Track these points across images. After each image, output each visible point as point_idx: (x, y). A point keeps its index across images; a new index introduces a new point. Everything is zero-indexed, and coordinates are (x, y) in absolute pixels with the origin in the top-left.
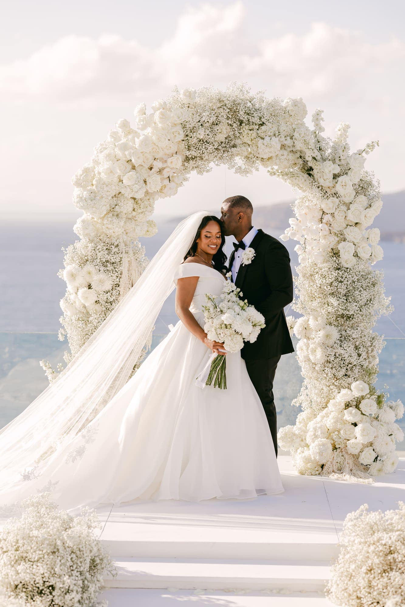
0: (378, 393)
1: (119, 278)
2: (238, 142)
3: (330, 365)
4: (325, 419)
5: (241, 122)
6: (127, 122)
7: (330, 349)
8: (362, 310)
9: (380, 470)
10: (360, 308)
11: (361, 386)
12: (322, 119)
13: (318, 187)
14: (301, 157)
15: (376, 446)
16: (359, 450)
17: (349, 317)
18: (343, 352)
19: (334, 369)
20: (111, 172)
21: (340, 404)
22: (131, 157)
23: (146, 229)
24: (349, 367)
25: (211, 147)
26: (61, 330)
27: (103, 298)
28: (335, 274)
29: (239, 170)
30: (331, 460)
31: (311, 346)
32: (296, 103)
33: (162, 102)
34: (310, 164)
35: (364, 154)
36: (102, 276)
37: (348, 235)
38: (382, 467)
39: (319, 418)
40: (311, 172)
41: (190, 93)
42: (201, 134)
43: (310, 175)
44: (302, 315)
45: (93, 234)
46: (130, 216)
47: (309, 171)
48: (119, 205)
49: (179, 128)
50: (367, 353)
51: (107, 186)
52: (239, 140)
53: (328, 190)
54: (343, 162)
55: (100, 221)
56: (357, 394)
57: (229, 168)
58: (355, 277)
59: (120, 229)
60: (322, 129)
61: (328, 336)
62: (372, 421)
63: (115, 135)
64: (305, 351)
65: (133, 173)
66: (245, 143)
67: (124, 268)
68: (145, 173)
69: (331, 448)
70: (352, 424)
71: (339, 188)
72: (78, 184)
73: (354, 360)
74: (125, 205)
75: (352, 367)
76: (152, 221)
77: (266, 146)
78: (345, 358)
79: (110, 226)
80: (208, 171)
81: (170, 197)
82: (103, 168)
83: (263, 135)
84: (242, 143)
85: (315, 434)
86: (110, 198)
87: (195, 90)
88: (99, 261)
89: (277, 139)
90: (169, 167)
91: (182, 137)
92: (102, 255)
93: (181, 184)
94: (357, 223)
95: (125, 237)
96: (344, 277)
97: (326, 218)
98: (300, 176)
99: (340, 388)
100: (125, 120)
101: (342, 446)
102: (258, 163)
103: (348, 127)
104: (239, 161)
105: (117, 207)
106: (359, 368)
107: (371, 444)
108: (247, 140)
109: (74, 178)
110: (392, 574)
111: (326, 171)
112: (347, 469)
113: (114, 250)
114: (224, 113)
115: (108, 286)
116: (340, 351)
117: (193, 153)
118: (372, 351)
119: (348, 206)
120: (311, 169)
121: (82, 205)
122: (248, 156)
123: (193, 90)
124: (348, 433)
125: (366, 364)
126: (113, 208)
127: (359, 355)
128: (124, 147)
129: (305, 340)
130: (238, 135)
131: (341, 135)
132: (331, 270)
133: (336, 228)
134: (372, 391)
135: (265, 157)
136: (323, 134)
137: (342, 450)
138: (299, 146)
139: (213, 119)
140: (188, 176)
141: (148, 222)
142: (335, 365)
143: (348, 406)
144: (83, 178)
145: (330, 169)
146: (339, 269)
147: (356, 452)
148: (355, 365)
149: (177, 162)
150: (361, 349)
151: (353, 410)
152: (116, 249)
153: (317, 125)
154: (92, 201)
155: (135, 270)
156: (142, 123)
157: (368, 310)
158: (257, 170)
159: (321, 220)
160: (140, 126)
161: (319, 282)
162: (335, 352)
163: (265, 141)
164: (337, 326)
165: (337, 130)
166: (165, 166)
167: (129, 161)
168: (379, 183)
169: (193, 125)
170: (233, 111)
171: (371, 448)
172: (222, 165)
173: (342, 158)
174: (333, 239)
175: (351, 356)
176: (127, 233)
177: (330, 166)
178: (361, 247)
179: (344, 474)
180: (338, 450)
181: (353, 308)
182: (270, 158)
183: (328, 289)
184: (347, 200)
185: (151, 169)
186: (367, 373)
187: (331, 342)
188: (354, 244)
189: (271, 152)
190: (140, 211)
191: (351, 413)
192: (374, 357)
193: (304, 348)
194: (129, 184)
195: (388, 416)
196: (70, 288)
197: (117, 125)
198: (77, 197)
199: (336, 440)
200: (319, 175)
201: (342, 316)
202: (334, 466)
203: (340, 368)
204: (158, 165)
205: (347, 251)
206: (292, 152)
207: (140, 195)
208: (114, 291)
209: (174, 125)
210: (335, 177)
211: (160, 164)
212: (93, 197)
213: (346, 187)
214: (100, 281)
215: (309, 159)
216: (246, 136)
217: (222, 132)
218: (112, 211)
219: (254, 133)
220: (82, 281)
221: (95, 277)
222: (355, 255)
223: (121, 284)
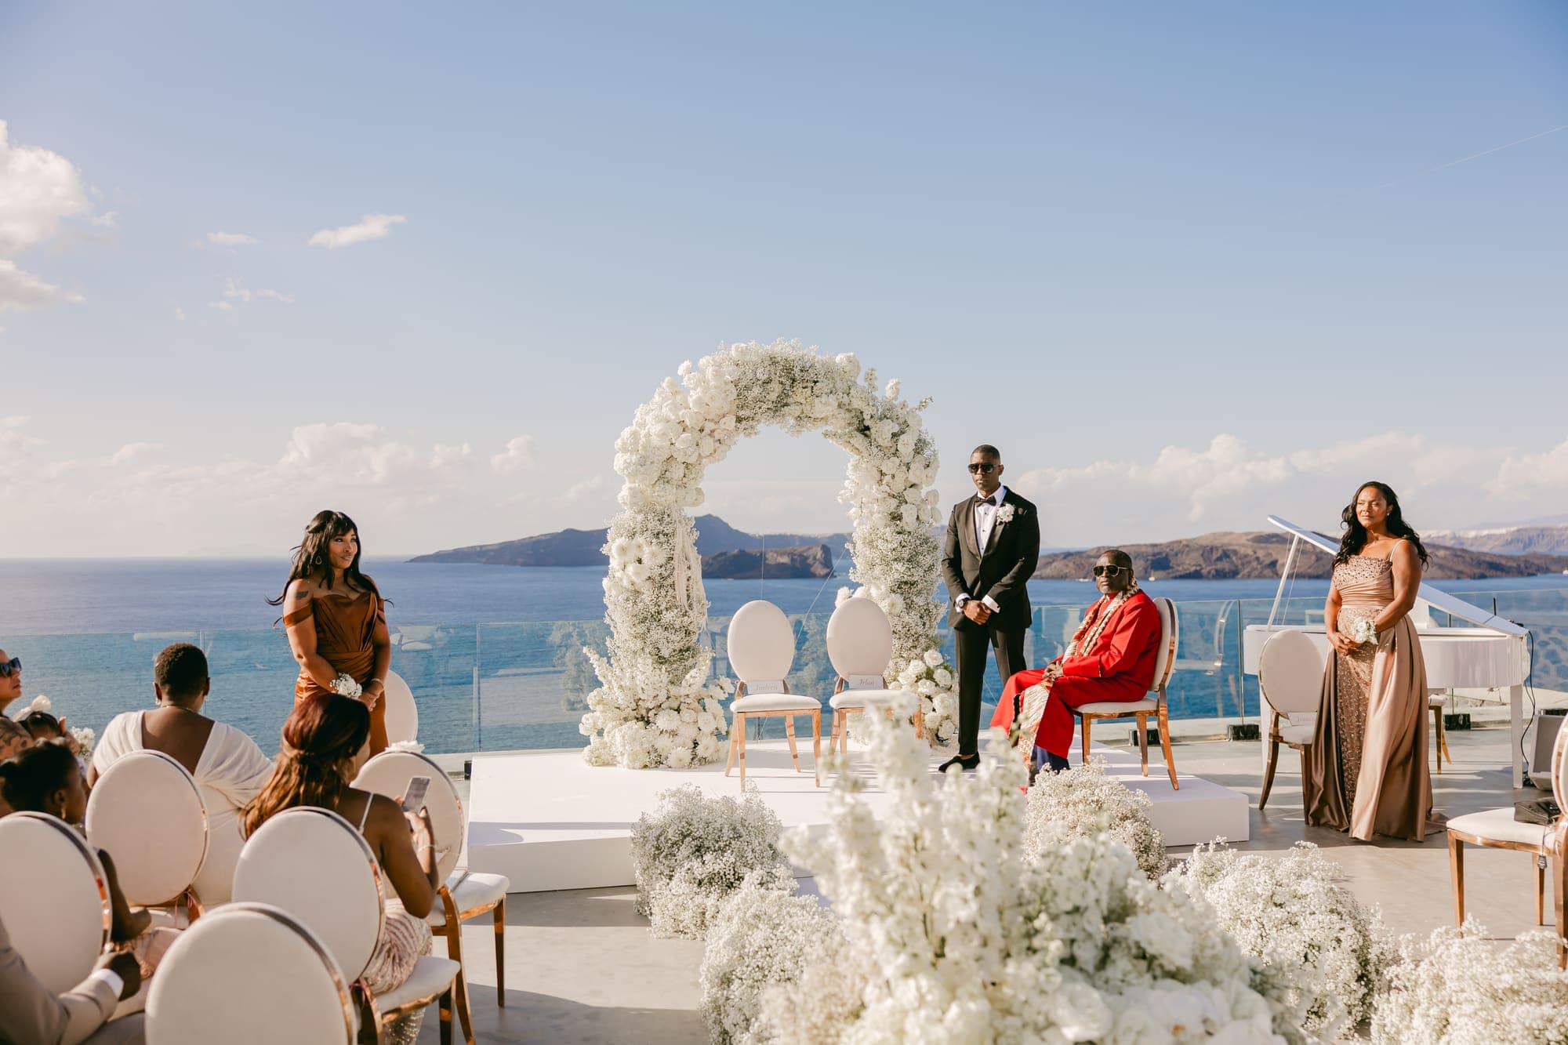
1: (672, 550)
2: (790, 400)
3: (897, 636)
5: (794, 380)
7: (897, 619)
8: (925, 576)
11: (934, 655)
12: (876, 378)
13: (876, 448)
14: (858, 416)
16: (937, 724)
17: (913, 584)
18: (908, 620)
19: (902, 639)
20: (662, 434)
21: (911, 676)
22: (682, 417)
24: (915, 637)
25: (763, 407)
27: (657, 572)
28: (900, 537)
29: (791, 430)
32: (850, 360)
34: (867, 423)
35: (919, 411)
36: (654, 548)
37: (908, 497)
40: (867, 432)
41: (742, 348)
42: (754, 391)
43: (866, 435)
44: (861, 585)
45: (641, 503)
46: (681, 483)
47: (864, 430)
48: (670, 470)
49: (732, 386)
50: (930, 622)
51: (659, 449)
52: (791, 398)
53: (888, 450)
54: (902, 420)
55: (649, 488)
58: (918, 541)
60: (875, 387)
61: (894, 604)
62: (946, 693)
63: (663, 395)
65: (685, 436)
66: (797, 402)
67: (678, 539)
68: (697, 434)
70: (927, 697)
71: (898, 448)
72: (624, 450)
73: (920, 630)
74: (676, 471)
75: (918, 637)
76: (700, 489)
77: (822, 404)
78: (911, 628)
79: (661, 494)
82: (655, 429)
83: (817, 392)
84: (794, 401)
86: (661, 462)
87: (747, 348)
88: (650, 532)
89: (834, 396)
90: (721, 428)
91: (734, 395)
92: (654, 524)
93: (730, 448)
94: (914, 485)
95: (676, 505)
96: (907, 541)
97: (887, 479)
98: (857, 436)
99: (909, 659)
102: (810, 424)
104: (791, 421)
105: (668, 472)
106: (924, 638)
108: (798, 399)
109: (619, 442)
111: (885, 430)
113: (667, 519)
114: (776, 371)
115: (661, 559)
116: (906, 620)
117: (746, 412)
119: (908, 465)
121: (629, 471)
122: (800, 415)
123: (745, 346)
125: (930, 634)
126: (664, 474)
127: (924, 624)
130: (790, 393)
131: (893, 394)
132: (894, 534)
133: (896, 489)
134: (945, 660)
135: (820, 416)
136: (876, 393)
138: (857, 404)
139: (766, 376)
142: (902, 635)
143: (919, 679)
145: (890, 427)
146: (902, 533)
148: (920, 635)
149: (730, 422)
150: (924, 618)
151: (928, 682)
152: (670, 519)
153: (870, 383)
154: (640, 466)
156: (692, 381)
158: (809, 431)
159: (880, 482)
161: (881, 547)
162: (902, 621)
163: (820, 399)
164: (902, 593)
165: (889, 390)
166: (717, 427)
167: (681, 422)
169: (746, 383)
170: (788, 370)
172: (773, 425)
173: (900, 415)
174: (894, 503)
175: (916, 626)
176: (677, 502)
177: (888, 425)
178: (921, 510)
181: (917, 575)
182: (824, 418)
183: (891, 556)
184: (906, 460)
185: (701, 430)
186: (934, 643)
187: (897, 611)
188: (915, 506)
189: (825, 411)
190: (691, 477)
191: (925, 685)
194: (681, 447)
196: (614, 563)
200: (877, 434)
201: (906, 583)
203: (906, 639)
204: (709, 426)
205: (908, 514)
206: (849, 411)
207: (692, 460)
208: (669, 565)
209: (726, 383)
210: (894, 435)
211: (711, 426)
212: (643, 462)
213: (906, 444)
214: (652, 554)
215: (866, 417)
216: (800, 394)
217: (775, 390)
218: (663, 478)
219: (809, 391)
220: (633, 554)
221: (647, 550)
222: (918, 518)
223: (675, 558)
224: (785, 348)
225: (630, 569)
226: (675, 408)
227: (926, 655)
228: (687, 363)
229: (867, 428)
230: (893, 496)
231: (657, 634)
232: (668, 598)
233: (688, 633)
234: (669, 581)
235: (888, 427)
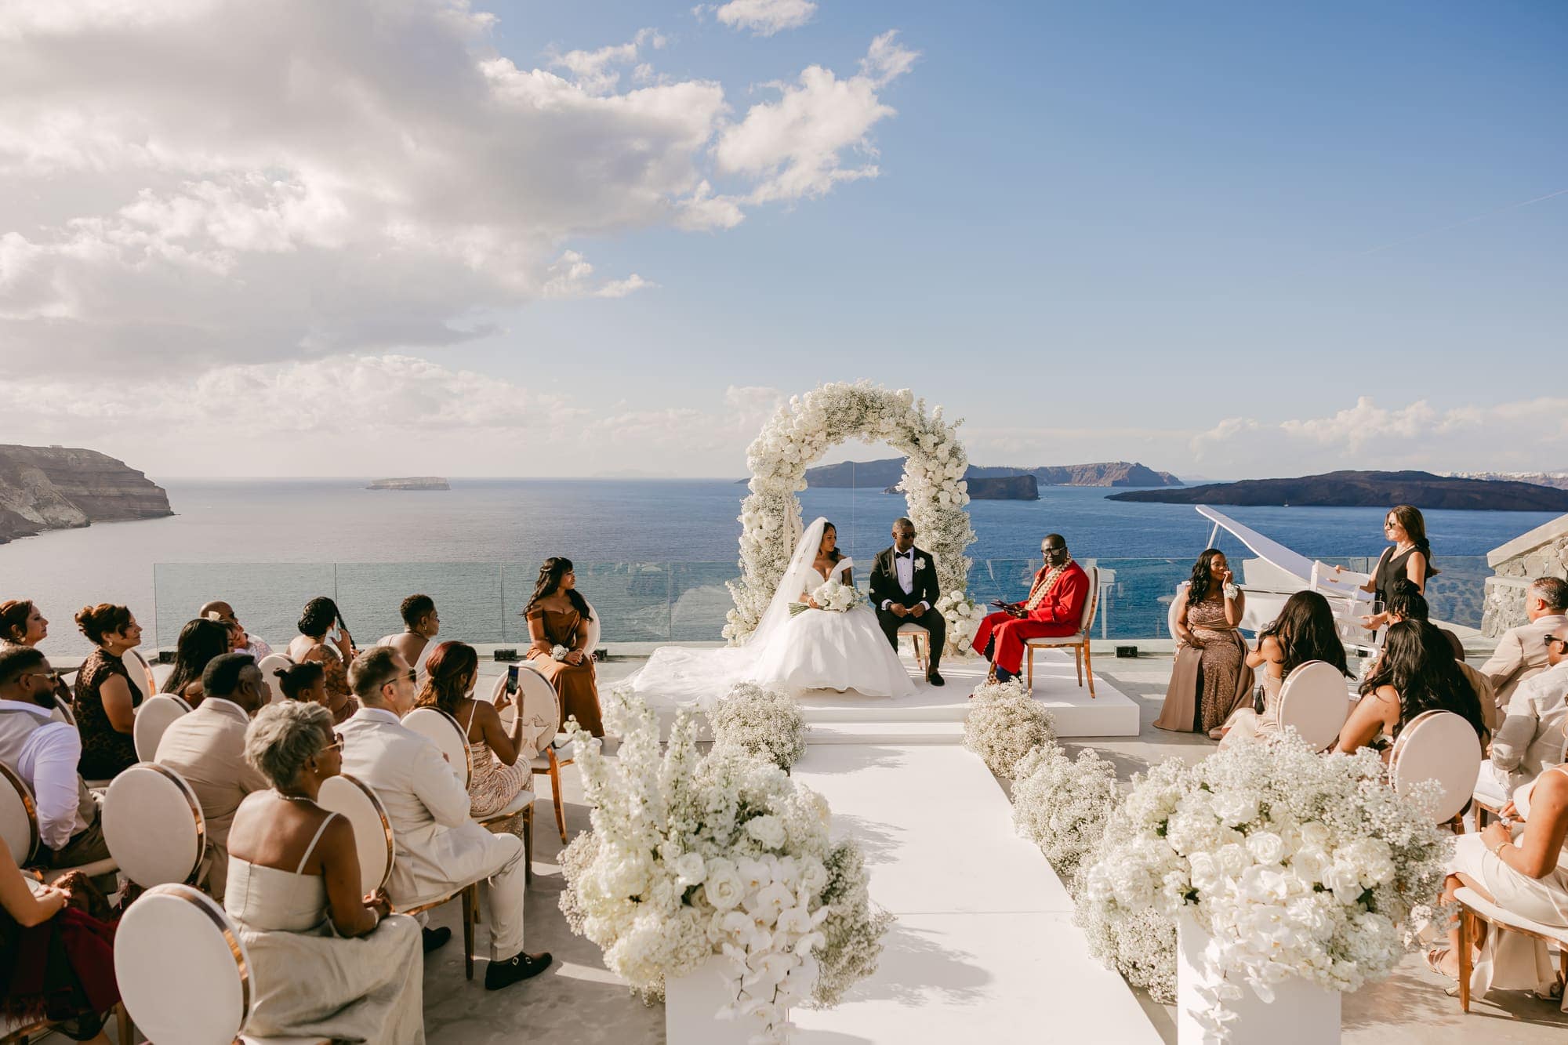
1: (782, 520)
2: (865, 421)
10: (955, 538)
11: (958, 594)
12: (925, 404)
13: (923, 453)
14: (910, 431)
17: (946, 545)
20: (776, 444)
22: (789, 433)
23: (800, 485)
24: (947, 581)
25: (845, 425)
27: (772, 534)
28: (937, 514)
29: (866, 441)
32: (906, 394)
34: (917, 436)
35: (955, 428)
36: (770, 519)
37: (944, 486)
40: (918, 442)
42: (840, 415)
43: (917, 444)
45: (763, 489)
46: (790, 476)
47: (915, 441)
48: (782, 468)
49: (823, 412)
50: (960, 570)
51: (772, 455)
52: (866, 419)
53: (930, 454)
54: (941, 434)
55: (768, 479)
56: (955, 600)
58: (951, 516)
59: (782, 486)
60: (925, 411)
62: (966, 619)
65: (791, 445)
67: (786, 513)
68: (800, 445)
71: (938, 452)
72: (752, 454)
73: (951, 576)
74: (785, 468)
75: (950, 581)
77: (885, 423)
79: (776, 483)
80: (843, 442)
82: (770, 441)
83: (883, 415)
84: (867, 421)
86: (775, 463)
88: (768, 508)
89: (893, 418)
90: (816, 440)
91: (825, 418)
92: (770, 504)
93: (824, 453)
94: (950, 479)
95: (786, 491)
97: (930, 474)
98: (910, 444)
102: (879, 436)
103: (942, 409)
104: (865, 435)
105: (780, 469)
106: (954, 581)
107: (966, 636)
108: (870, 419)
110: (1015, 729)
111: (929, 441)
113: (778, 500)
114: (855, 401)
115: (775, 526)
117: (833, 429)
118: (963, 569)
119: (945, 465)
121: (756, 468)
122: (872, 431)
123: (833, 385)
125: (959, 578)
127: (954, 572)
130: (865, 416)
131: (937, 415)
132: (934, 511)
133: (936, 481)
134: (965, 598)
135: (884, 431)
136: (924, 415)
138: (909, 423)
139: (847, 405)
140: (829, 446)
143: (948, 609)
144: (756, 449)
145: (931, 439)
146: (939, 511)
147: (956, 642)
148: (951, 579)
149: (822, 436)
150: (955, 568)
151: (953, 612)
153: (921, 408)
154: (762, 465)
156: (797, 409)
157: (960, 539)
158: (878, 440)
159: (925, 476)
161: (925, 521)
163: (885, 420)
165: (934, 411)
166: (814, 440)
167: (788, 436)
168: (965, 448)
169: (833, 409)
170: (862, 400)
172: (853, 437)
173: (940, 431)
174: (935, 490)
175: (949, 573)
176: (787, 488)
177: (931, 437)
178: (954, 495)
181: (949, 539)
182: (887, 432)
183: (932, 526)
184: (944, 461)
185: (803, 441)
186: (960, 585)
188: (949, 493)
189: (888, 428)
190: (796, 472)
192: (964, 573)
194: (788, 453)
196: (746, 528)
198: (753, 462)
200: (924, 443)
201: (942, 544)
204: (808, 439)
205: (944, 498)
206: (904, 428)
208: (779, 530)
209: (820, 410)
210: (936, 445)
211: (810, 439)
212: (763, 463)
213: (943, 452)
214: (769, 522)
215: (915, 432)
216: (871, 417)
217: (854, 414)
218: (777, 473)
219: (877, 415)
220: (755, 523)
221: (765, 519)
222: (951, 501)
223: (784, 525)
224: (861, 385)
225: (754, 532)
226: (785, 427)
227: (952, 594)
228: (795, 396)
229: (918, 440)
230: (935, 486)
232: (779, 552)
234: (780, 541)
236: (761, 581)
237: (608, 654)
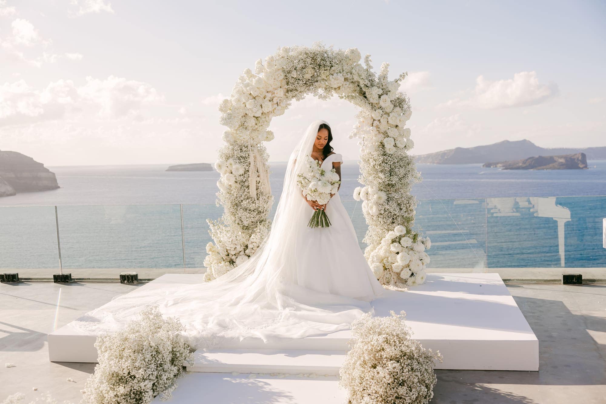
0: (413, 233)
1: (248, 166)
2: (319, 78)
3: (382, 216)
4: (380, 250)
5: (320, 65)
6: (249, 70)
7: (381, 206)
8: (401, 180)
9: (414, 282)
10: (400, 179)
11: (401, 229)
12: (371, 61)
13: (369, 104)
14: (358, 86)
15: (412, 267)
16: (400, 270)
17: (393, 186)
18: (389, 207)
19: (384, 218)
20: (239, 101)
21: (388, 240)
22: (250, 91)
23: (265, 136)
24: (394, 217)
25: (301, 82)
26: (217, 200)
27: (239, 179)
28: (382, 158)
29: (321, 97)
30: (382, 277)
31: (370, 205)
32: (352, 52)
33: (270, 56)
34: (364, 90)
35: (399, 82)
36: (238, 165)
37: (389, 133)
38: (415, 280)
39: (376, 251)
41: (286, 49)
42: (294, 74)
43: (365, 97)
44: (364, 186)
46: (254, 129)
47: (364, 95)
48: (247, 121)
49: (280, 72)
50: (406, 208)
51: (237, 110)
52: (320, 77)
53: (376, 105)
54: (384, 87)
55: (235, 132)
56: (398, 234)
57: (314, 96)
58: (395, 159)
59: (247, 137)
60: (371, 67)
61: (379, 198)
62: (409, 251)
63: (242, 79)
64: (367, 208)
65: (253, 101)
66: (323, 79)
67: (251, 160)
68: (261, 101)
69: (382, 268)
70: (396, 253)
71: (382, 104)
72: (221, 110)
73: (398, 212)
74: (250, 122)
75: (397, 217)
76: (270, 131)
77: (335, 79)
78: (391, 212)
79: (242, 135)
80: (303, 98)
81: (280, 116)
83: (333, 72)
84: (321, 79)
85: (373, 260)
86: (240, 117)
87: (290, 48)
88: (236, 156)
89: (342, 74)
90: (276, 96)
91: (283, 76)
92: (238, 153)
93: (286, 108)
94: (397, 126)
95: (252, 141)
96: (388, 160)
97: (376, 123)
98: (358, 97)
99: (388, 230)
100: (249, 69)
101: (390, 267)
102: (333, 92)
103: (388, 65)
104: (321, 91)
105: (245, 122)
106: (401, 217)
107: (408, 266)
108: (323, 77)
109: (219, 106)
111: (374, 93)
112: (392, 282)
113: (244, 149)
114: (309, 61)
115: (242, 171)
116: (387, 207)
117: (291, 87)
118: (410, 206)
119: (388, 114)
120: (365, 93)
121: (224, 123)
122: (326, 87)
123: (289, 47)
124: (394, 259)
125: (406, 215)
126: (244, 124)
127: (401, 209)
128: (247, 85)
129: (366, 201)
130: (319, 74)
131: (384, 70)
132: (379, 156)
133: (383, 129)
134: (408, 232)
135: (336, 86)
136: (372, 71)
137: (390, 270)
138: (356, 78)
139: (302, 64)
140: (291, 102)
141: (267, 132)
142: (385, 216)
143: (393, 241)
144: (223, 106)
146: (385, 155)
147: (398, 271)
148: (398, 216)
149: (280, 93)
150: (402, 206)
151: (396, 244)
152: (245, 149)
153: (368, 65)
154: (229, 119)
155: (259, 162)
156: (258, 70)
157: (405, 180)
158: (332, 96)
159: (372, 124)
160: (257, 72)
161: (372, 164)
162: (385, 208)
163: (334, 77)
164: (386, 192)
165: (381, 67)
166: (273, 95)
167: (250, 94)
168: (409, 100)
169: (289, 69)
170: (315, 60)
171: (408, 269)
172: (310, 94)
173: (383, 84)
174: (381, 137)
175: (395, 210)
176: (253, 139)
177: (376, 90)
178: (398, 141)
179: (390, 285)
180: (388, 270)
181: (395, 180)
182: (339, 87)
183: (379, 168)
184: (388, 111)
185: (265, 98)
186: (406, 221)
187: (381, 202)
188: (394, 139)
189: (338, 83)
190: (259, 125)
191: (395, 246)
192: (411, 210)
193: (366, 206)
194: (250, 108)
195: (420, 247)
197: (244, 72)
198: (221, 118)
199: (385, 264)
200: (369, 96)
201: (389, 185)
202: (384, 280)
203: (388, 218)
204: (269, 96)
205: (389, 143)
206: (352, 82)
207: (258, 114)
208: (246, 175)
209: (277, 70)
210: (380, 97)
213: (386, 102)
214: (237, 169)
215: (362, 86)
216: (323, 74)
217: (309, 73)
221: (234, 166)
222: (395, 146)
223: (250, 170)
224: (312, 46)
227: (397, 228)
230: (381, 133)
231: (241, 213)
232: (245, 193)
233: (259, 212)
234: (246, 184)
235: (376, 91)
236: (233, 218)
237: (139, 278)
